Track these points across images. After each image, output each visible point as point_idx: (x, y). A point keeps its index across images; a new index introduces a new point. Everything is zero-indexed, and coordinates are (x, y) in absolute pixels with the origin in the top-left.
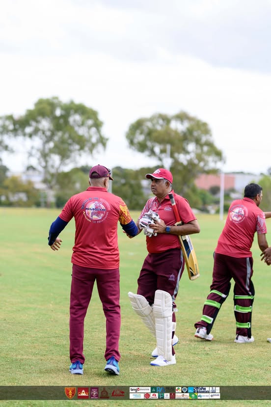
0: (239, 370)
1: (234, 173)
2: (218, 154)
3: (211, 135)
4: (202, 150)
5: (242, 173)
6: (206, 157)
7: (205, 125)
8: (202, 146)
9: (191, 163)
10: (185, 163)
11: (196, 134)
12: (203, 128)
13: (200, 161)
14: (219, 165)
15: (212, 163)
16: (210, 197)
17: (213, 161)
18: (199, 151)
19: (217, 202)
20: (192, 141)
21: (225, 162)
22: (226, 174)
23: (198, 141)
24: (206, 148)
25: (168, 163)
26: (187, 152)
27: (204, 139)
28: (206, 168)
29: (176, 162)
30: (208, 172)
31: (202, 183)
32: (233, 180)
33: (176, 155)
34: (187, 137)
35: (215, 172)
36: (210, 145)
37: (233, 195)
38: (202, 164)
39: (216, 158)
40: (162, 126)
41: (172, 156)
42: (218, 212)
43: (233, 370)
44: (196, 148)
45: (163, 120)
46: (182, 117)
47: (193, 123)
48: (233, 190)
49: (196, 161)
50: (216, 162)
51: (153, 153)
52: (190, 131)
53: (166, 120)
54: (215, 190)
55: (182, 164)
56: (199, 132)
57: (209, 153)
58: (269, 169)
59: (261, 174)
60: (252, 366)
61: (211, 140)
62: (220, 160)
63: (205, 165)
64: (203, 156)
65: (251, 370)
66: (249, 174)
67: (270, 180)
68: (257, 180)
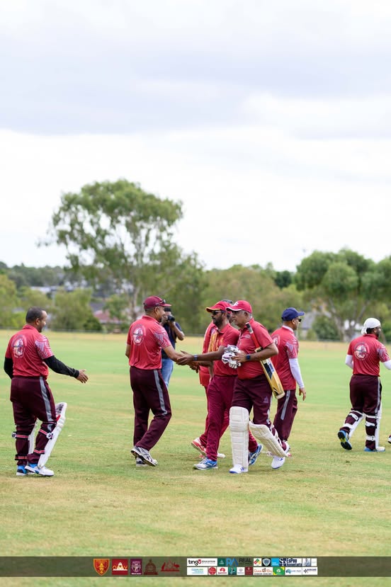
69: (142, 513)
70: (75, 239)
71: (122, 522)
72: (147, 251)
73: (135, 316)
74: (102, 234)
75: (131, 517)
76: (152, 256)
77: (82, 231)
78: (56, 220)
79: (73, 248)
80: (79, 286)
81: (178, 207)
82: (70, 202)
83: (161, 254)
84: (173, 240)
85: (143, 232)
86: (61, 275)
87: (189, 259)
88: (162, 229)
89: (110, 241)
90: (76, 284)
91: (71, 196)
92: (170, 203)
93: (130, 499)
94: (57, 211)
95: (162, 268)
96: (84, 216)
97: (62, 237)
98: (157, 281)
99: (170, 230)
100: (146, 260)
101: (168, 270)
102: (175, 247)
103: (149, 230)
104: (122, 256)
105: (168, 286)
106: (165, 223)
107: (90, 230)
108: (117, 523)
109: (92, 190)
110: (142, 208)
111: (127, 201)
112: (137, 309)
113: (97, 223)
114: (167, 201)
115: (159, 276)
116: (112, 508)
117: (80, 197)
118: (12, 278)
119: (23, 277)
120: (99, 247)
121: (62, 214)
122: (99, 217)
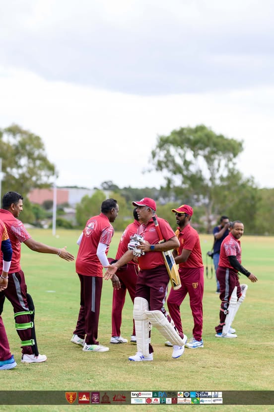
0: (58, 383)
2: (51, 169)
3: (44, 150)
4: (34, 163)
5: (76, 187)
6: (39, 172)
7: (38, 138)
8: (34, 160)
9: (23, 176)
10: (17, 176)
11: (28, 148)
12: (35, 142)
13: (32, 176)
14: (52, 179)
15: (44, 177)
16: (43, 211)
17: (45, 175)
18: (31, 165)
19: (50, 217)
20: (23, 155)
21: (57, 177)
22: (58, 187)
23: (30, 156)
24: (38, 163)
26: (19, 167)
27: (36, 153)
28: (39, 182)
29: (9, 176)
30: (40, 187)
31: (35, 197)
32: (67, 194)
33: (9, 169)
34: (19, 150)
35: (48, 186)
36: (43, 159)
37: (67, 210)
38: (34, 178)
39: (48, 173)
41: (4, 169)
42: (51, 227)
43: (51, 384)
44: (29, 163)
46: (14, 130)
47: (24, 136)
48: (67, 205)
49: (27, 175)
50: (48, 177)
52: (22, 145)
54: (48, 205)
55: (14, 178)
56: (32, 146)
57: (40, 168)
58: (103, 184)
59: (95, 188)
60: (70, 379)
61: (44, 153)
62: (53, 174)
63: (37, 180)
64: (36, 170)
65: (69, 384)
66: (82, 188)
67: (102, 194)
68: (90, 194)
69: (240, 373)
70: (167, 167)
71: (226, 380)
72: (217, 176)
73: (210, 221)
74: (187, 164)
75: (232, 376)
76: (222, 179)
77: (173, 162)
78: (154, 155)
79: (166, 173)
80: (169, 200)
81: (240, 145)
82: (163, 142)
83: (228, 178)
84: (237, 167)
85: (216, 163)
86: (156, 194)
87: (248, 181)
88: (230, 160)
89: (193, 169)
90: (167, 199)
91: (165, 138)
92: (235, 141)
93: (228, 361)
95: (228, 188)
96: (173, 150)
97: (160, 166)
98: (225, 197)
99: (235, 160)
100: (218, 182)
101: (233, 188)
102: (238, 173)
103: (220, 160)
104: (201, 179)
105: (233, 200)
106: (231, 155)
107: (179, 161)
108: (222, 381)
109: (181, 133)
110: (215, 145)
111: (206, 139)
112: (211, 217)
113: (184, 156)
114: (232, 140)
115: (226, 193)
116: (216, 369)
117: (171, 138)
118: (122, 195)
119: (130, 194)
120: (185, 173)
121: (158, 150)
122: (185, 152)
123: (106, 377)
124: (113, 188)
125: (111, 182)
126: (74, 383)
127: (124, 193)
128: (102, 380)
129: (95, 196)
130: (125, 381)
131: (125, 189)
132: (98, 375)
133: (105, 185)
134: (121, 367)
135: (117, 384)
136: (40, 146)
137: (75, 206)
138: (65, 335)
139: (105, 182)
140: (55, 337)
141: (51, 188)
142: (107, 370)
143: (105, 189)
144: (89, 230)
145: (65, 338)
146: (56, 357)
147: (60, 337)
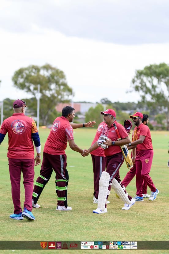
0: (79, 223)
1: (80, 102)
2: (70, 91)
3: (65, 79)
4: (60, 88)
5: (85, 102)
6: (62, 93)
7: (62, 72)
8: (59, 85)
9: (53, 96)
10: (49, 96)
11: (56, 78)
12: (60, 75)
13: (58, 95)
14: (70, 97)
17: (66, 95)
18: (58, 89)
20: (53, 82)
21: (74, 96)
22: (75, 103)
23: (57, 83)
24: (62, 87)
25: (38, 96)
26: (50, 90)
27: (61, 81)
28: (62, 99)
29: (44, 96)
30: (64, 102)
32: (79, 106)
33: (44, 91)
34: (50, 80)
35: (68, 101)
36: (65, 85)
37: (79, 116)
38: (60, 97)
39: (68, 93)
40: (34, 73)
41: (41, 91)
43: (75, 223)
44: (56, 87)
45: (35, 69)
46: (47, 67)
47: (53, 71)
48: (79, 113)
49: (56, 95)
50: (68, 96)
51: (29, 90)
52: (52, 76)
53: (37, 69)
55: (47, 97)
56: (58, 77)
57: (64, 90)
58: (101, 100)
59: (97, 103)
60: (87, 221)
61: (66, 81)
62: (71, 94)
63: (62, 98)
64: (60, 92)
65: (86, 224)
66: (89, 103)
67: (102, 107)
68: (94, 106)
70: (142, 89)
74: (154, 87)
77: (146, 86)
78: (134, 81)
79: (142, 93)
80: (143, 110)
82: (140, 74)
86: (135, 106)
89: (158, 90)
90: (141, 109)
91: (140, 72)
94: (133, 78)
96: (145, 79)
97: (137, 88)
104: (163, 97)
107: (149, 85)
109: (149, 68)
111: (166, 72)
113: (152, 82)
117: (144, 71)
118: (114, 107)
119: (119, 107)
120: (153, 93)
121: (136, 79)
122: (152, 80)
123: (109, 219)
124: (108, 102)
125: (107, 99)
126: (89, 223)
127: (115, 105)
128: (106, 221)
129: (97, 108)
130: (121, 222)
131: (115, 103)
132: (104, 218)
133: (103, 101)
134: (118, 214)
135: (116, 224)
136: (63, 77)
137: (85, 114)
138: (82, 193)
139: (103, 99)
140: (76, 194)
141: (70, 103)
142: (109, 215)
143: (103, 103)
144: (100, 129)
145: (81, 195)
146: (77, 207)
147: (79, 195)
